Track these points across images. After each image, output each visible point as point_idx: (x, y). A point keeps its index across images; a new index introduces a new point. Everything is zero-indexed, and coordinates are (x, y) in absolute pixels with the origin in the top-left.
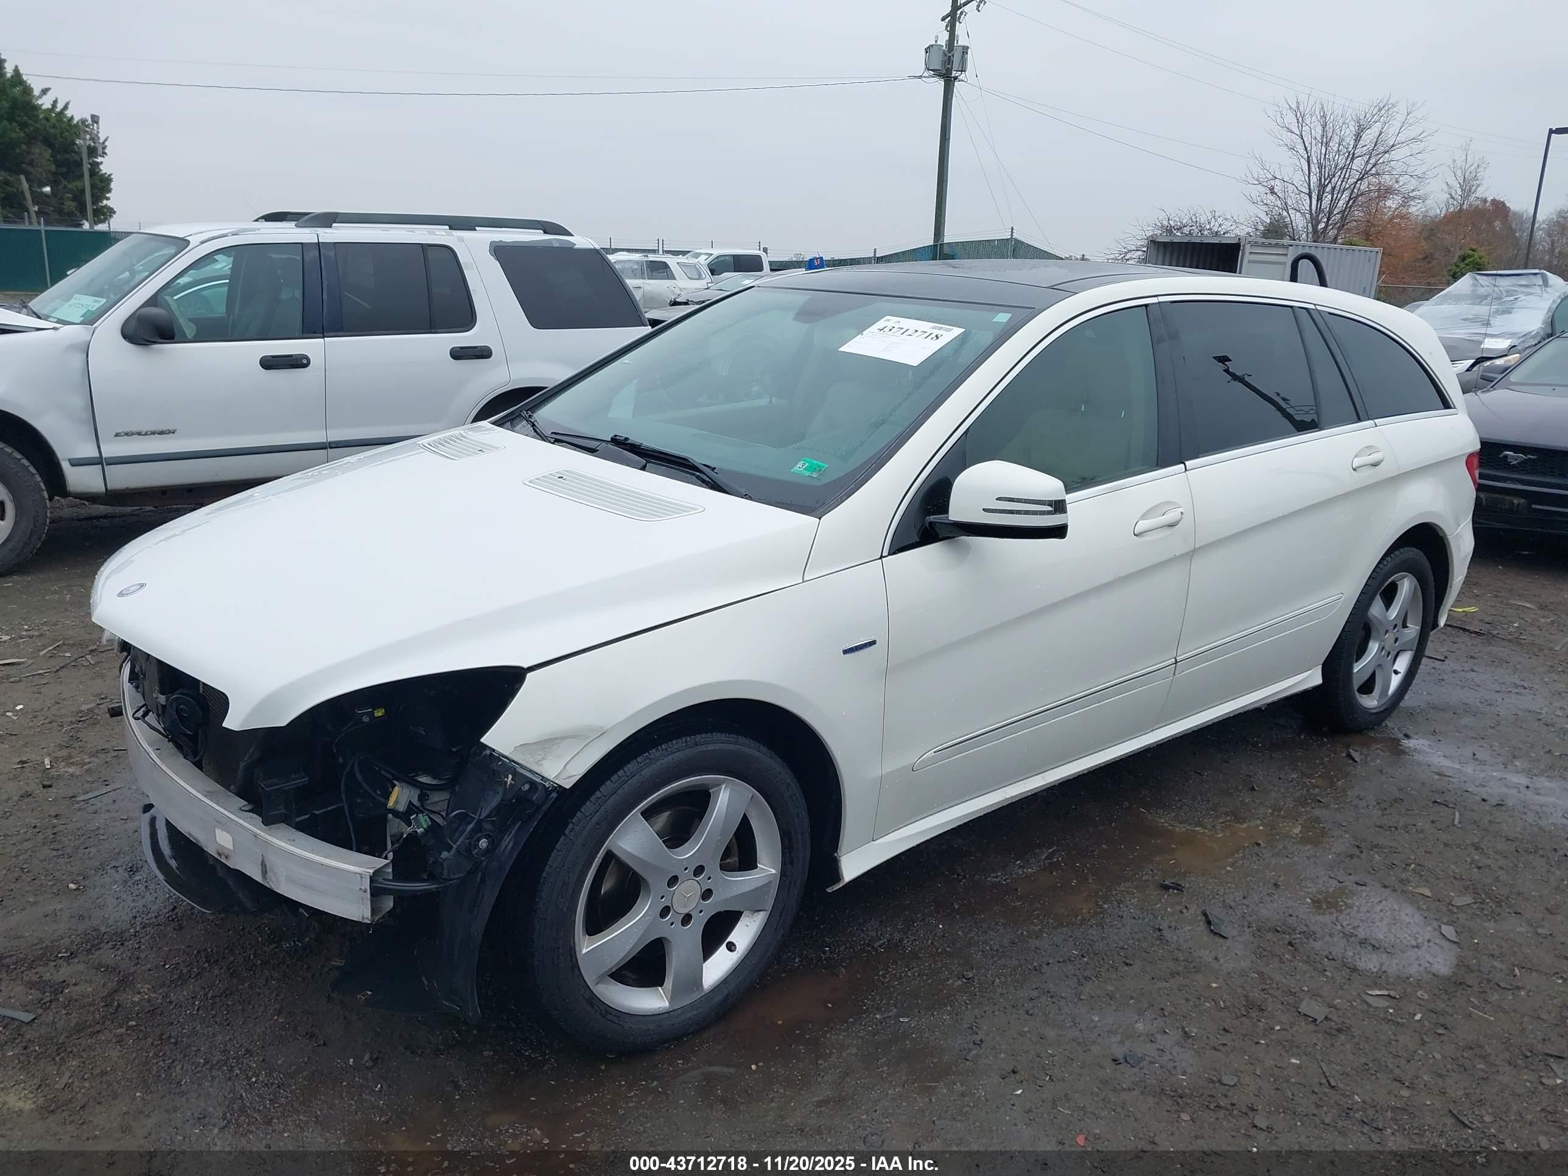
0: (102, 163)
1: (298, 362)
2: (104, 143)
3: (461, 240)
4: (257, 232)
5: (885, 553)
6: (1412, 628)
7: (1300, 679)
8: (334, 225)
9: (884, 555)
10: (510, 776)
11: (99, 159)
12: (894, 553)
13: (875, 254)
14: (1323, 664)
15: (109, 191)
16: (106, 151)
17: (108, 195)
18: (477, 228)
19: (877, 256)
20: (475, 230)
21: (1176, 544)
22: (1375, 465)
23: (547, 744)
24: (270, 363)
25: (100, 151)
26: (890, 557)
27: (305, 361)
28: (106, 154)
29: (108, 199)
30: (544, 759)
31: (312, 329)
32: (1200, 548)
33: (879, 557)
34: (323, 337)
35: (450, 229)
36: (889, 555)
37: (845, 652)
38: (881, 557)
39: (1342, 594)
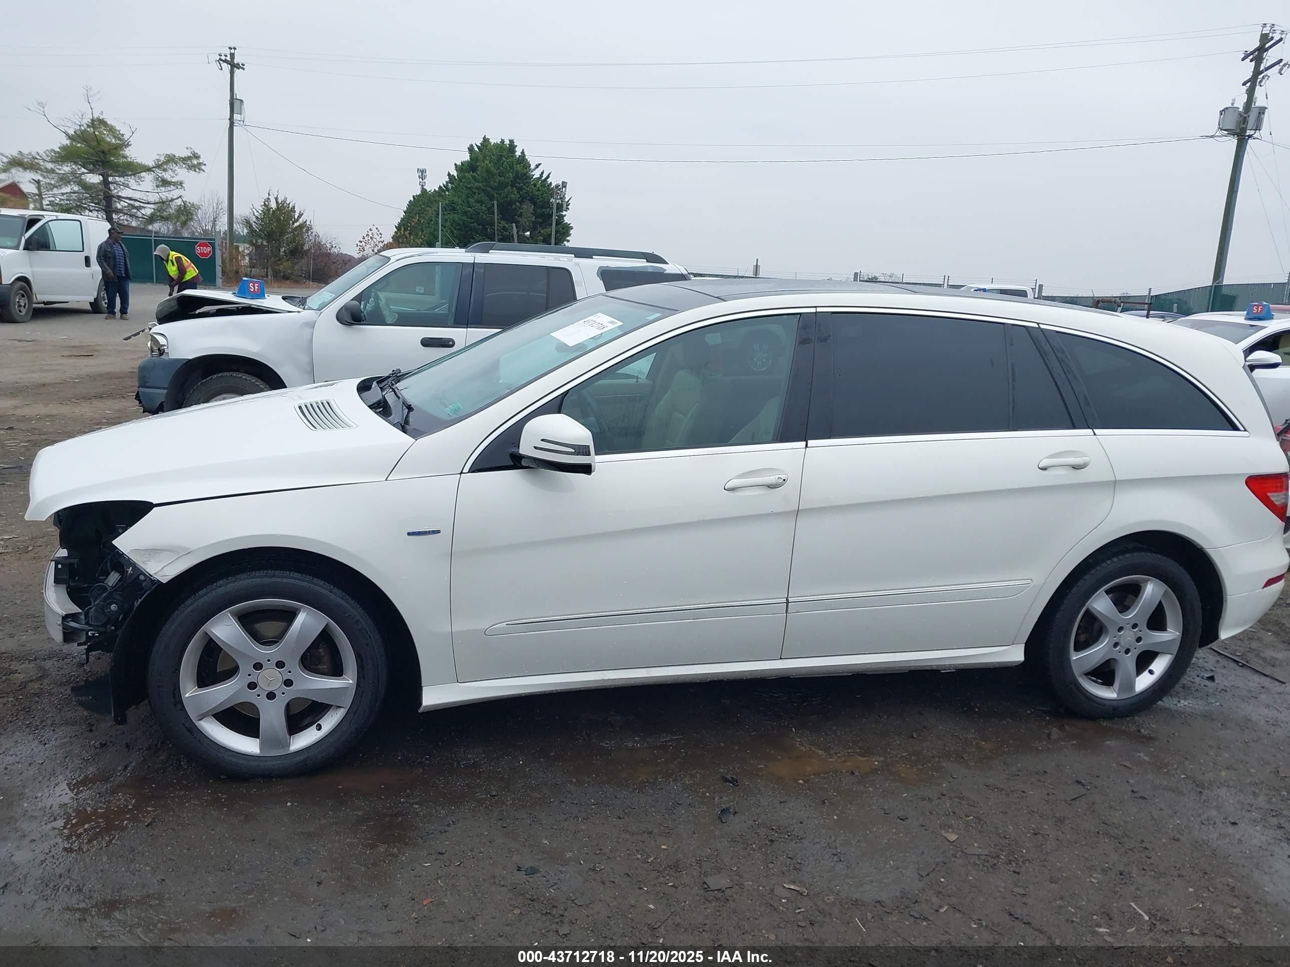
0: (565, 215)
1: (446, 343)
2: (568, 201)
3: (577, 265)
4: (435, 254)
5: (466, 470)
6: (1171, 632)
7: (990, 651)
8: (491, 251)
9: (464, 472)
10: (131, 568)
11: (564, 213)
12: (473, 472)
13: (1150, 293)
14: (1026, 643)
15: (569, 235)
16: (569, 207)
17: (568, 238)
18: (594, 257)
19: (1151, 294)
20: (592, 258)
21: (774, 501)
22: (1076, 467)
23: (152, 552)
24: (427, 343)
25: (565, 208)
26: (469, 474)
27: (451, 343)
28: (569, 209)
29: (568, 241)
30: (149, 561)
31: (462, 320)
32: (805, 510)
33: (460, 472)
34: (467, 328)
35: (575, 257)
36: (469, 472)
37: (409, 534)
38: (461, 473)
39: (1031, 580)
